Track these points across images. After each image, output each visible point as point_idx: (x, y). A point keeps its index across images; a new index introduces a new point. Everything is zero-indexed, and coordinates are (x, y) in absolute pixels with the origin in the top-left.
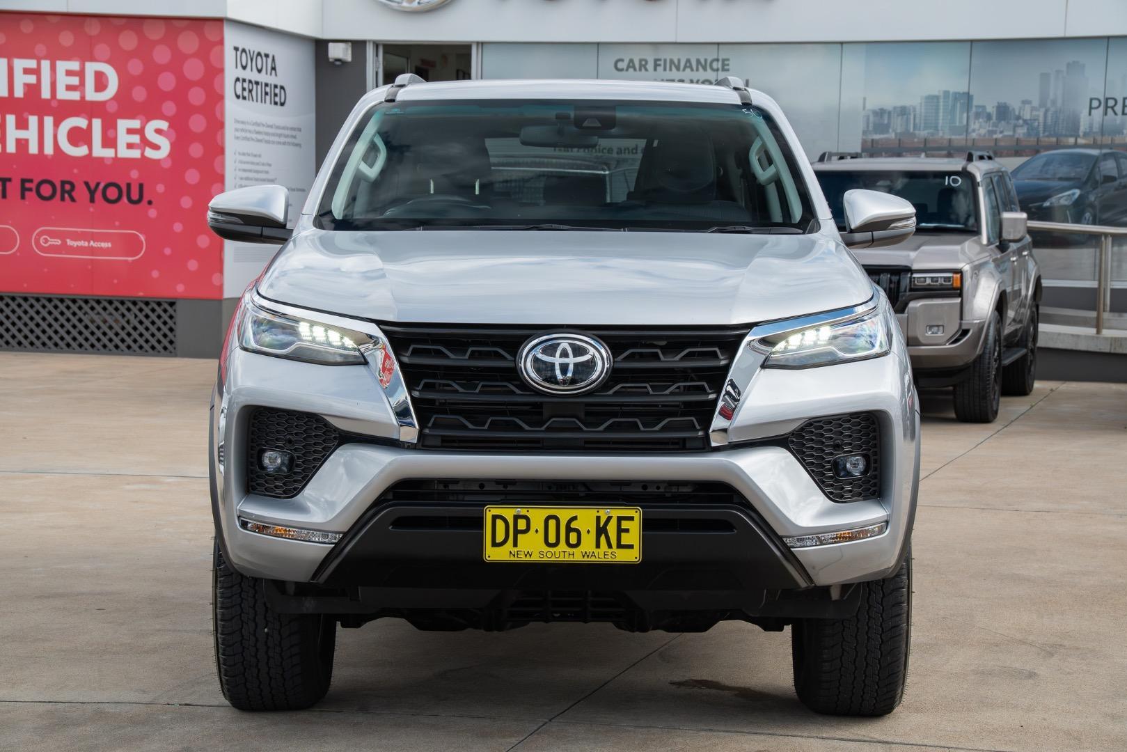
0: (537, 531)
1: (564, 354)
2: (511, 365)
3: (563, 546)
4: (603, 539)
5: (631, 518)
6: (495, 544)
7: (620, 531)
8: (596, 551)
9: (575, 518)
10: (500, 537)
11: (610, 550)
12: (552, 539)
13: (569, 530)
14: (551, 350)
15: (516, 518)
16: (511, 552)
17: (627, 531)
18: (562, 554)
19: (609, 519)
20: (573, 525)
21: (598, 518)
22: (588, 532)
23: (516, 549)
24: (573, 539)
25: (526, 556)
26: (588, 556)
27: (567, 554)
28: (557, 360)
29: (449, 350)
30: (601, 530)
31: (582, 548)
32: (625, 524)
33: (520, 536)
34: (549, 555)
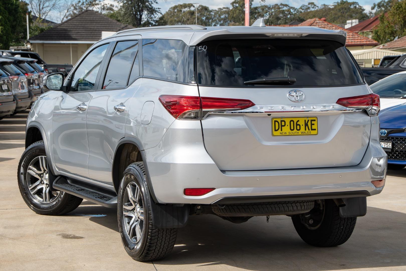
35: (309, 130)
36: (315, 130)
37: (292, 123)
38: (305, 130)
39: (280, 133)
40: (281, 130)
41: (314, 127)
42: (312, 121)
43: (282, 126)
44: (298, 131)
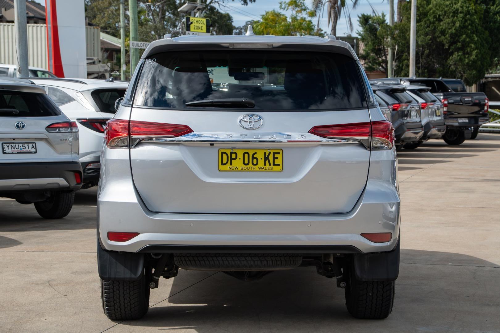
35: (270, 165)
36: (279, 165)
37: (246, 155)
38: (265, 165)
39: (229, 168)
40: (231, 164)
41: (277, 162)
42: (274, 153)
43: (232, 159)
44: (254, 166)
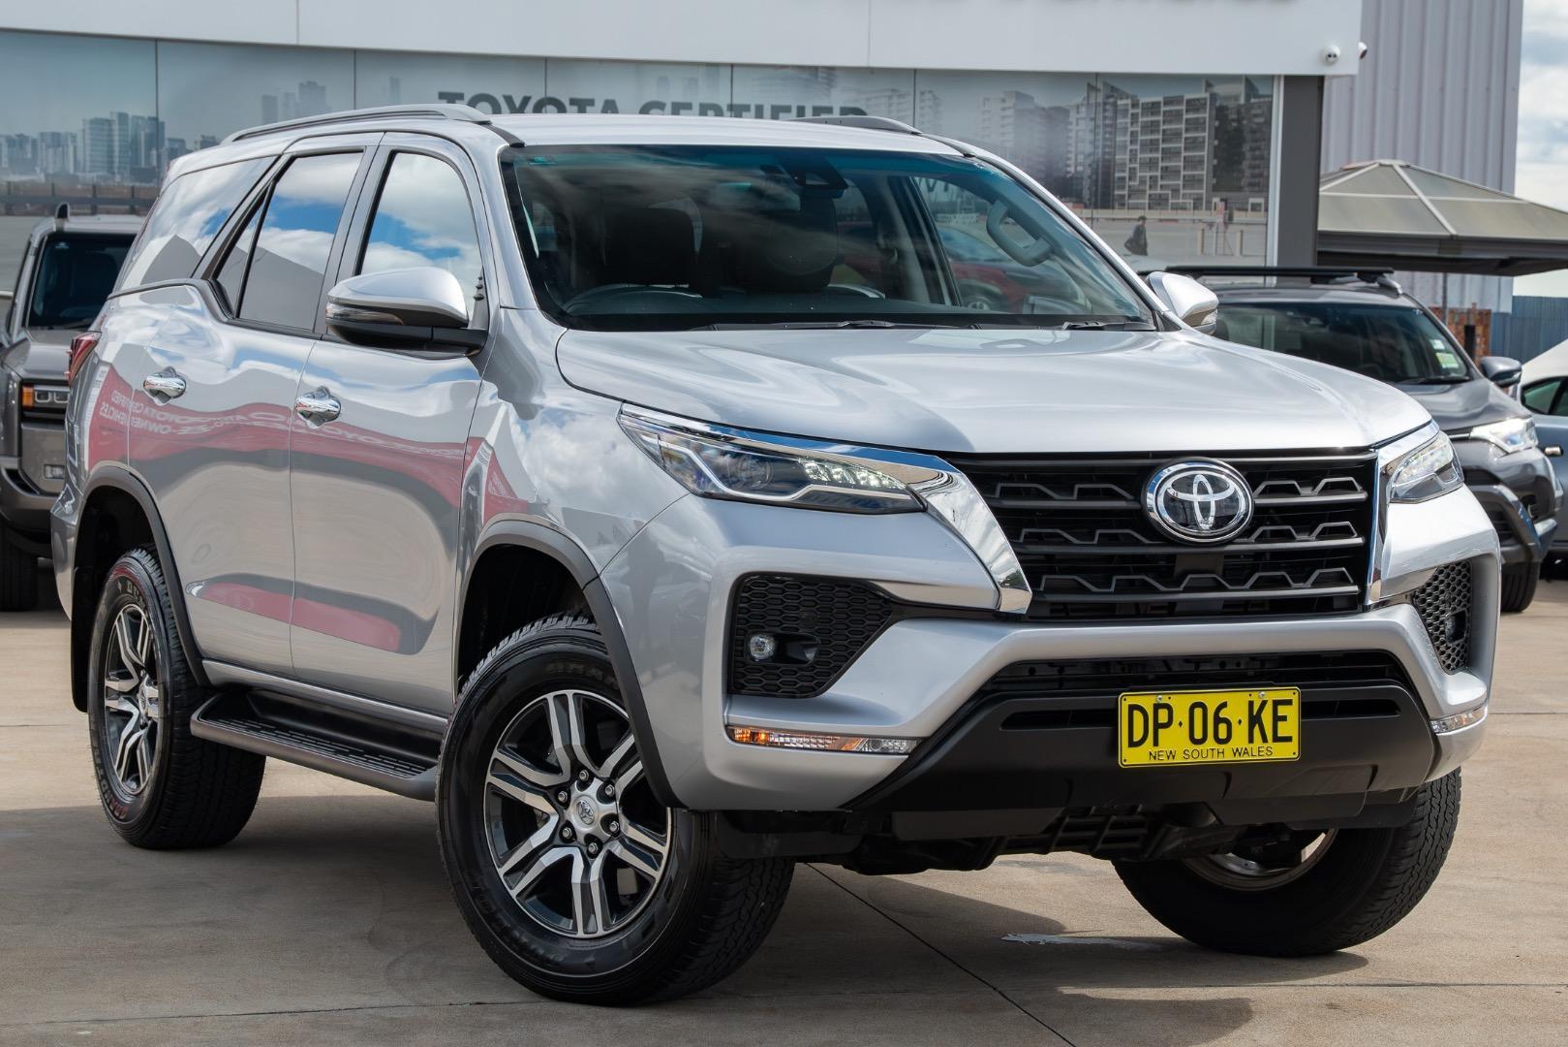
0: (1180, 724)
1: (1202, 490)
2: (1135, 505)
3: (1210, 743)
4: (1257, 729)
5: (1289, 702)
6: (1132, 744)
7: (1277, 719)
8: (1249, 746)
9: (1224, 705)
10: (1138, 736)
11: (1266, 745)
12: (1198, 735)
13: (1218, 720)
14: (1185, 484)
15: (1157, 707)
16: (1151, 754)
17: (1284, 718)
18: (1210, 752)
19: (1264, 703)
20: (1222, 715)
21: (1251, 704)
22: (1240, 722)
23: (1157, 749)
24: (1223, 734)
25: (1168, 757)
26: (1240, 754)
27: (1215, 752)
28: (1196, 498)
29: (1050, 488)
30: (1255, 720)
31: (1233, 744)
32: (1282, 710)
33: (1160, 731)
34: (1195, 755)
